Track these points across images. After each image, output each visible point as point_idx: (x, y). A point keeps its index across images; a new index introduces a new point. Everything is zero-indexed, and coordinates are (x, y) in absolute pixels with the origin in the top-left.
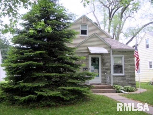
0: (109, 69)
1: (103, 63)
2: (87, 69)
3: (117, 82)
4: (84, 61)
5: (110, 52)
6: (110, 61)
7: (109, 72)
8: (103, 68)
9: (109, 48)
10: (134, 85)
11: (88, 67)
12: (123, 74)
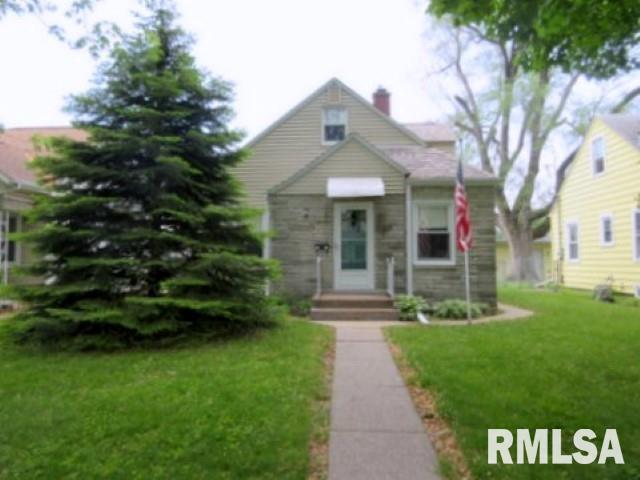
0: (401, 246)
1: (382, 228)
2: (328, 245)
3: (428, 288)
4: (319, 222)
5: (405, 189)
6: (405, 220)
7: (401, 254)
8: (378, 244)
9: (401, 179)
10: (492, 299)
11: (332, 239)
12: (451, 262)
